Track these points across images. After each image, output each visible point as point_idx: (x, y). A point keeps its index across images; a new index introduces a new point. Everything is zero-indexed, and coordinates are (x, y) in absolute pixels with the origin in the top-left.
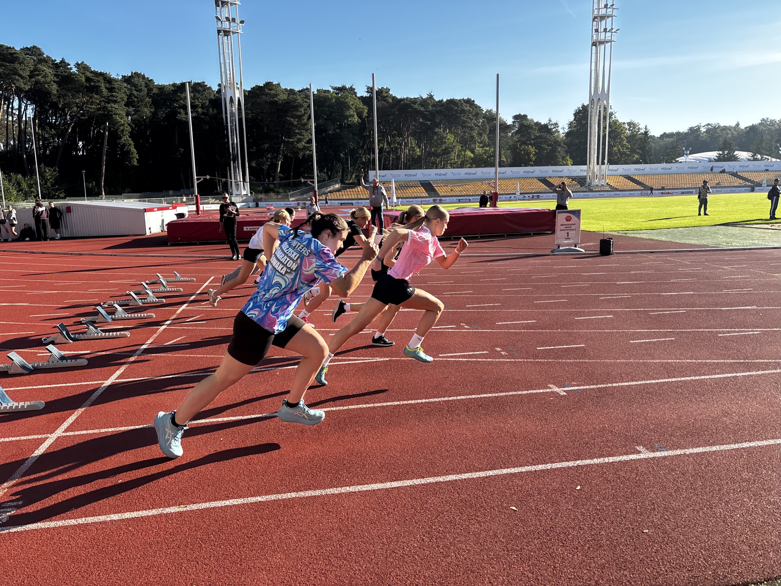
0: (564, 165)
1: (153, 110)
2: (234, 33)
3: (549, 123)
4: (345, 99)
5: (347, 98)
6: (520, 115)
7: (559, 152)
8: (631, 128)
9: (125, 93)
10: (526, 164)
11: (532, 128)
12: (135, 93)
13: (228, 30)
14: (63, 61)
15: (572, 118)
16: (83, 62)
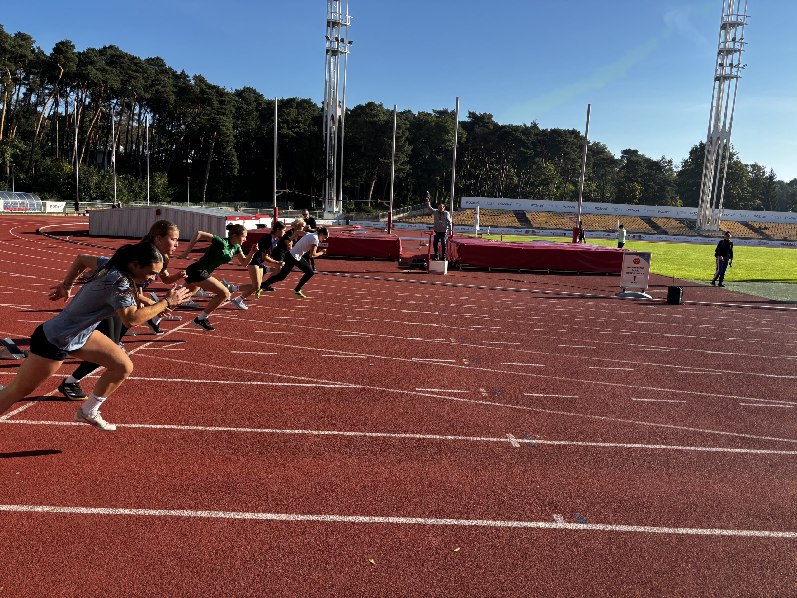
0: (673, 206)
1: (258, 123)
2: (341, 53)
3: (662, 160)
4: (445, 123)
5: (447, 122)
6: (630, 149)
7: (668, 192)
8: (755, 171)
9: (234, 106)
10: (630, 202)
11: (640, 165)
12: (244, 106)
13: (336, 50)
14: (183, 73)
15: (687, 156)
16: (201, 75)
